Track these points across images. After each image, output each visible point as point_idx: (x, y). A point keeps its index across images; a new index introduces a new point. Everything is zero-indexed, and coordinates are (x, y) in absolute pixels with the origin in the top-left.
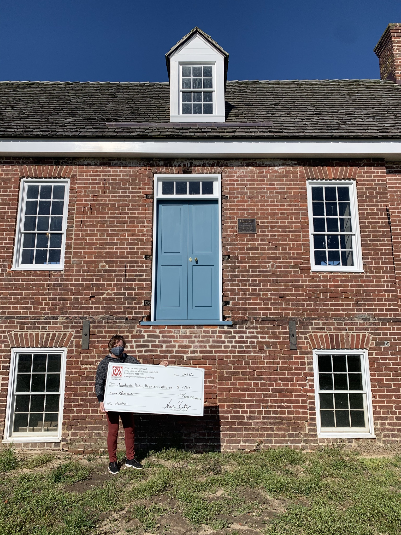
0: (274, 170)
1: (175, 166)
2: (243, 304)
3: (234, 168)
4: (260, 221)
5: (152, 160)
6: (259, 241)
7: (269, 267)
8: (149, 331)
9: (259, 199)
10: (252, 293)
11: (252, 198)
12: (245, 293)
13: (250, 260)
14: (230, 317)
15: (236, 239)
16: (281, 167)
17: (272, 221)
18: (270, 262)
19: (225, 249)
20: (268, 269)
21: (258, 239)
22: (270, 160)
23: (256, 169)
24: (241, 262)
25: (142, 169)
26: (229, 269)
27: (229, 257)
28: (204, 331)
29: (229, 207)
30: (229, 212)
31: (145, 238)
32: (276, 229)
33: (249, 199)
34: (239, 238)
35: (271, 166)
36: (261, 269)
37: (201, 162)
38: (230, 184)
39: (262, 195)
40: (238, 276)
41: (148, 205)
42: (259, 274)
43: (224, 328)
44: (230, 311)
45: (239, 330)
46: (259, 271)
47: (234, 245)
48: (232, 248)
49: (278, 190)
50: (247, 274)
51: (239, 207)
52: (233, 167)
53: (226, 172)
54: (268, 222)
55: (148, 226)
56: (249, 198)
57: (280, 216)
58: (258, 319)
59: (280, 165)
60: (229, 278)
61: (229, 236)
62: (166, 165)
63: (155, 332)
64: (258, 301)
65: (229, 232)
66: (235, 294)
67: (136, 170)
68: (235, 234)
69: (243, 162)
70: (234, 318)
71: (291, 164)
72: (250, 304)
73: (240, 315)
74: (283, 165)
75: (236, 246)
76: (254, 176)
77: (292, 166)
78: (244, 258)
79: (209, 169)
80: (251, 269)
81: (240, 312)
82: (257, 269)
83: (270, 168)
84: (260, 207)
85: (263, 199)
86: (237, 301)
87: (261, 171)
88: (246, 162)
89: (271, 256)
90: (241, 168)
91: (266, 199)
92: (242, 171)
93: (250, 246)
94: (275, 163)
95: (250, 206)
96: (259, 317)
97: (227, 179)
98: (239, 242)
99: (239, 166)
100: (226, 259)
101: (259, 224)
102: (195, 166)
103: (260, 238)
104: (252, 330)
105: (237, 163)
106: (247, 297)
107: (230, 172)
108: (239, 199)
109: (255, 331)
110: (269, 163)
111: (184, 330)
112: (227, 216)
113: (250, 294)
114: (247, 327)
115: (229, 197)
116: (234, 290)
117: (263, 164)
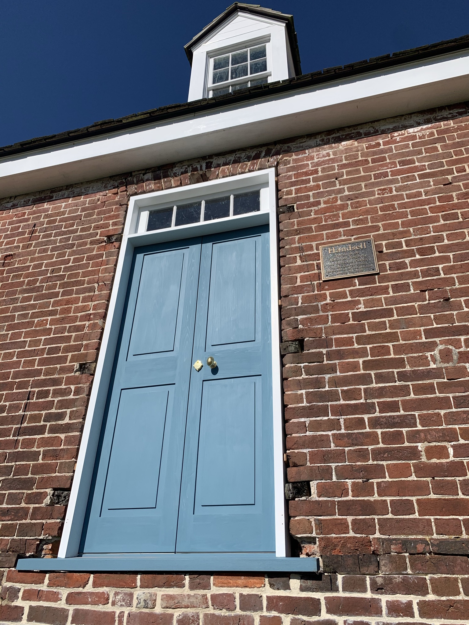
0: (406, 135)
1: (175, 175)
2: (358, 490)
3: (307, 151)
4: (384, 243)
5: (131, 176)
6: (390, 290)
7: (435, 361)
8: (38, 595)
9: (377, 196)
10: (385, 450)
11: (357, 198)
12: (360, 451)
13: (368, 347)
14: (312, 541)
15: (320, 295)
16: (425, 127)
17: (421, 239)
18: (435, 344)
19: (289, 324)
20: (433, 366)
21: (387, 287)
22: (392, 120)
23: (358, 143)
24: (340, 355)
25: (109, 193)
26: (304, 376)
27: (301, 343)
28: (214, 597)
29: (296, 227)
30: (297, 237)
31: (87, 323)
32: (437, 254)
33: (349, 202)
34: (328, 293)
35: (395, 130)
36: (408, 368)
37: (232, 158)
38: (297, 181)
39: (382, 187)
40: (333, 396)
41: (109, 255)
42: (403, 383)
43: (287, 587)
44: (312, 519)
45: (347, 595)
46: (403, 376)
47: (316, 309)
48: (310, 318)
49: (426, 169)
50: (362, 387)
51: (324, 223)
52: (305, 149)
53: (286, 163)
54: (408, 244)
55: (100, 297)
56: (349, 199)
57: (442, 222)
58: (420, 548)
59: (419, 124)
60: (305, 404)
61: (300, 290)
62: (157, 178)
63: (55, 597)
64: (413, 478)
65: (299, 280)
66: (328, 457)
67: (98, 197)
68: (315, 283)
69: (325, 138)
70: (327, 545)
71: (450, 116)
72: (383, 490)
73: (352, 534)
74: (428, 122)
75: (321, 313)
76: (356, 156)
77: (453, 118)
78: (349, 342)
79: (247, 165)
80: (372, 373)
81: (350, 519)
82: (395, 371)
83: (396, 134)
84: (380, 213)
85: (386, 195)
86: (334, 479)
87: (373, 143)
88: (334, 135)
89: (435, 326)
90: (324, 148)
91: (394, 193)
92: (325, 152)
93: (362, 308)
94: (407, 123)
95: (352, 214)
96: (423, 541)
97: (291, 173)
98: (328, 301)
99: (318, 145)
100: (292, 348)
101: (385, 251)
102: (219, 166)
103: (390, 284)
104: (403, 598)
105: (312, 142)
106: (371, 462)
107: (295, 161)
108: (323, 206)
109: (415, 599)
110: (391, 127)
111: (147, 590)
112: (293, 246)
113: (379, 454)
114: (379, 581)
115: (295, 207)
116: (324, 440)
117: (377, 131)
